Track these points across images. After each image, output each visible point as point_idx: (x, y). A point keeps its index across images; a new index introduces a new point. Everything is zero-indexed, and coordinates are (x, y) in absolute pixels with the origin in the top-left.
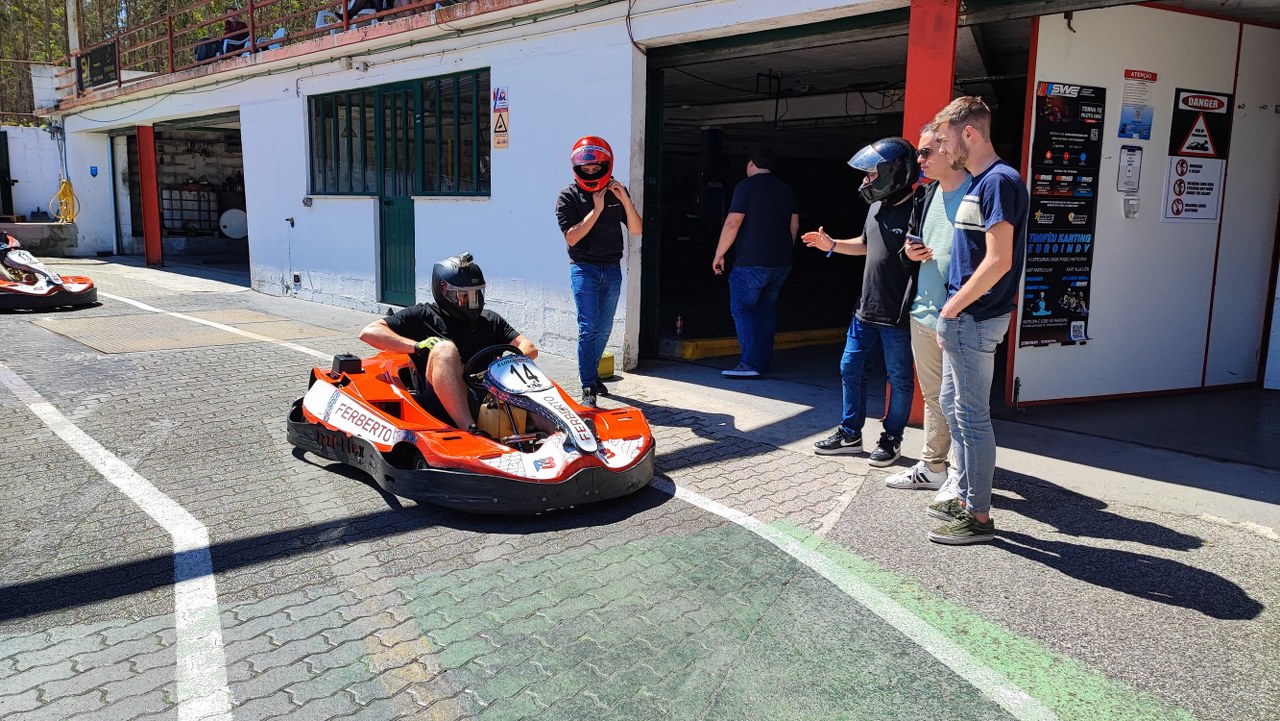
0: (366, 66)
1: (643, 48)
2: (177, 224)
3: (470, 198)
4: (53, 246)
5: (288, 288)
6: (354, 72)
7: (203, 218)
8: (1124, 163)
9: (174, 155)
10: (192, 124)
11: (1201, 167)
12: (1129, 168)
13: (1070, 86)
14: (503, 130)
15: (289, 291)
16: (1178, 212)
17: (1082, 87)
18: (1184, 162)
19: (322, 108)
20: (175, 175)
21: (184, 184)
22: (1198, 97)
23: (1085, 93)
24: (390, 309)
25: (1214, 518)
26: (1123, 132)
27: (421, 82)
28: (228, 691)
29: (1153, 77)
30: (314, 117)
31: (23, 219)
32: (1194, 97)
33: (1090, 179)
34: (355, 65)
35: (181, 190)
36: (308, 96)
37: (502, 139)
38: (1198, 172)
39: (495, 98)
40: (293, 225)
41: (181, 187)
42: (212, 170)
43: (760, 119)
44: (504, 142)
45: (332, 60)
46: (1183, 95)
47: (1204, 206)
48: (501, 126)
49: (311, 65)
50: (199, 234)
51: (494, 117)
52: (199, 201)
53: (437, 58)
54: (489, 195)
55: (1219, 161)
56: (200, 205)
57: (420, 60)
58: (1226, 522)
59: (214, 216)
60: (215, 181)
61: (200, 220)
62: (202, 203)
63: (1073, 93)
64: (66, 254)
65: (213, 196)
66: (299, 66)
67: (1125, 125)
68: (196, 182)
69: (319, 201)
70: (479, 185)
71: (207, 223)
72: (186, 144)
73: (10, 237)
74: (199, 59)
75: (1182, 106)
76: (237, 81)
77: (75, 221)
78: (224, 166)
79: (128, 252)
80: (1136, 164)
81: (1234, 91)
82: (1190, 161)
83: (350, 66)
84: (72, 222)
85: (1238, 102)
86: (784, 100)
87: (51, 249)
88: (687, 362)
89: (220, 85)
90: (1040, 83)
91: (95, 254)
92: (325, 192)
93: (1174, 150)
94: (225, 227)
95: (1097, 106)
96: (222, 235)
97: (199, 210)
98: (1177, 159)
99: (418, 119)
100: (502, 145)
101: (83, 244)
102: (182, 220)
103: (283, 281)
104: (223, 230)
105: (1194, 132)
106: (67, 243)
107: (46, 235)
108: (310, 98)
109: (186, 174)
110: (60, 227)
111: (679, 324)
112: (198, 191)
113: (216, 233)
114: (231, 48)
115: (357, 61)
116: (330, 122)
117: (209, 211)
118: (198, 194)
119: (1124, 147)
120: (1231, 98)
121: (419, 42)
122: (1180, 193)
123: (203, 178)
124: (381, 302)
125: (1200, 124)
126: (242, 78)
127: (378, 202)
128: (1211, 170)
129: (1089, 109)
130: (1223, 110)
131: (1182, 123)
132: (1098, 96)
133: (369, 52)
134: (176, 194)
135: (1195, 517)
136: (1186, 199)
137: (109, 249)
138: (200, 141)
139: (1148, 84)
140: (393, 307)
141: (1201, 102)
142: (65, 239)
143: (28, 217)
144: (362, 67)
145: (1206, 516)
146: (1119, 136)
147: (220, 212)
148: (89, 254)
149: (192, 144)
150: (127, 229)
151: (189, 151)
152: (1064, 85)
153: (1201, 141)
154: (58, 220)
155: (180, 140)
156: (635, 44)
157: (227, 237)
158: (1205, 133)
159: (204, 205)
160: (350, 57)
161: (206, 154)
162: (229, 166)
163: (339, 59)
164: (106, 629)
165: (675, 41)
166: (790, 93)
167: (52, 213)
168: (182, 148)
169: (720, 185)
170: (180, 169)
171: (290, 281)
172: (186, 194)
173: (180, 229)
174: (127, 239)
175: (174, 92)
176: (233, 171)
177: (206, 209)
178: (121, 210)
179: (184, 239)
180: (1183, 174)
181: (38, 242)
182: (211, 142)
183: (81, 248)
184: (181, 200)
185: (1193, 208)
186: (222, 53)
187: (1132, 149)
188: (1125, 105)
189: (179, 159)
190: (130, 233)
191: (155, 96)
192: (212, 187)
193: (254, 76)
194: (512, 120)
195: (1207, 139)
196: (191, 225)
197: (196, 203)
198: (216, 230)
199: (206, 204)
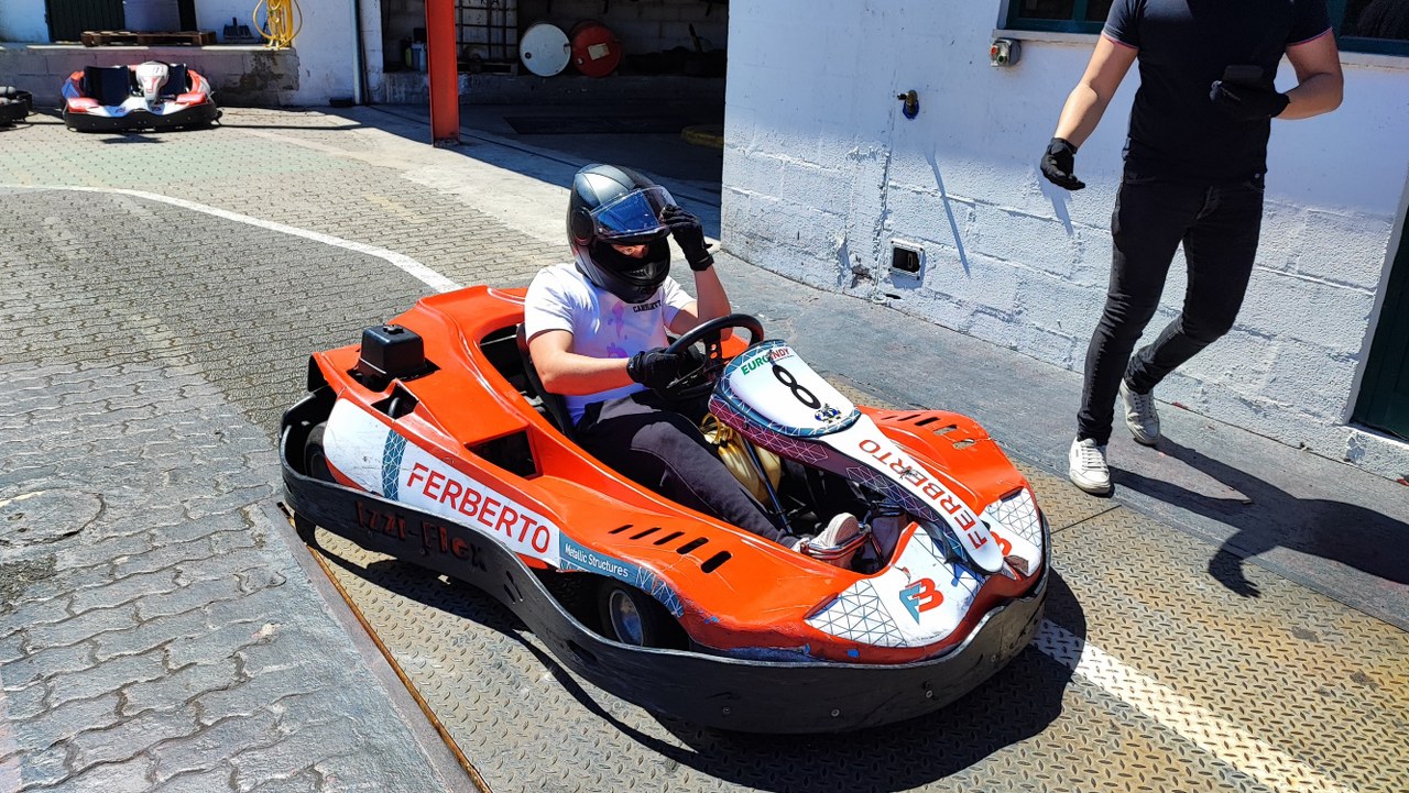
4: (261, 88)
5: (861, 274)
7: (493, 40)
15: (864, 286)
31: (211, 39)
40: (912, 110)
50: (487, 67)
52: (489, 9)
56: (490, 16)
59: (511, 36)
61: (489, 44)
62: (494, 13)
64: (283, 102)
71: (500, 49)
73: (193, 74)
77: (294, 44)
79: (376, 98)
84: (290, 46)
87: (258, 93)
91: (327, 102)
94: (528, 56)
96: (524, 70)
97: (489, 26)
101: (307, 88)
103: (842, 254)
104: (527, 62)
106: (283, 82)
107: (249, 70)
110: (271, 54)
113: (514, 67)
117: (504, 27)
124: (1354, 420)
137: (348, 94)
142: (280, 76)
143: (220, 34)
147: (520, 29)
148: (316, 102)
150: (376, 59)
154: (266, 42)
157: (528, 72)
159: (497, 17)
167: (257, 29)
171: (882, 265)
174: (376, 77)
177: (500, 24)
178: (367, 27)
181: (237, 79)
183: (304, 92)
190: (381, 65)
196: (475, 51)
197: (485, 12)
198: (512, 60)
199: (500, 13)
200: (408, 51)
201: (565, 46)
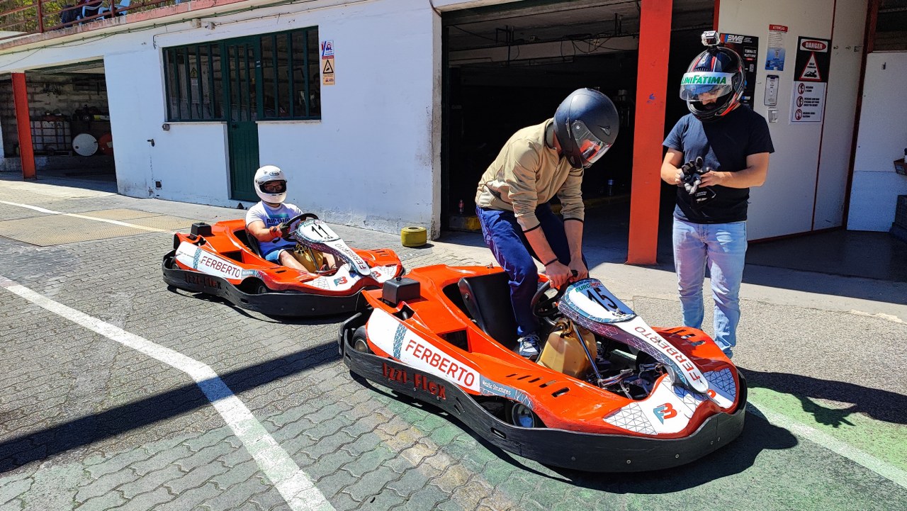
0: (214, 25)
1: (439, 12)
2: (39, 147)
3: (305, 121)
5: (151, 191)
6: (203, 30)
7: (59, 141)
8: (768, 87)
9: (33, 94)
10: (57, 71)
11: (812, 88)
12: (771, 90)
13: (738, 36)
14: (330, 71)
15: (152, 194)
16: (799, 118)
17: (745, 37)
18: (802, 85)
19: (174, 57)
20: (35, 110)
21: (43, 116)
22: (812, 42)
23: (748, 40)
24: (240, 204)
25: (859, 312)
26: (768, 66)
27: (260, 37)
28: (304, 473)
29: (786, 29)
30: (168, 64)
32: (809, 42)
33: (749, 98)
34: (203, 25)
35: (41, 121)
36: (163, 48)
37: (329, 78)
38: (810, 91)
39: (323, 49)
40: (153, 144)
41: (42, 118)
42: (63, 105)
43: (489, 60)
44: (331, 80)
45: (184, 21)
46: (803, 41)
47: (814, 113)
48: (328, 69)
49: (165, 24)
50: (56, 153)
51: (322, 63)
52: (56, 129)
53: (274, 20)
54: (320, 119)
55: (823, 83)
56: (56, 132)
57: (260, 20)
58: (867, 314)
59: (68, 140)
60: (66, 113)
61: (57, 143)
62: (59, 131)
63: (739, 40)
65: (66, 125)
66: (155, 26)
67: (769, 61)
68: (52, 114)
69: (175, 126)
70: (312, 111)
71: (63, 145)
72: (42, 86)
74: (64, 21)
75: (802, 48)
76: (100, 38)
78: (73, 101)
79: (2, 169)
80: (775, 87)
81: (832, 38)
82: (807, 84)
83: (199, 25)
85: (834, 45)
86: (516, 47)
88: (471, 232)
89: (86, 41)
90: (721, 34)
92: (180, 119)
93: (797, 77)
94: (77, 147)
95: (753, 49)
96: (75, 154)
97: (56, 135)
98: (799, 83)
99: (258, 64)
100: (329, 82)
102: (43, 144)
103: (146, 186)
104: (76, 150)
105: (808, 65)
108: (164, 49)
109: (43, 108)
111: (461, 205)
112: (55, 121)
114: (89, 13)
115: (205, 22)
116: (182, 68)
117: (64, 136)
118: (55, 123)
119: (768, 76)
120: (830, 42)
121: (258, 7)
122: (801, 105)
123: (57, 111)
124: (231, 199)
125: (812, 60)
126: (105, 35)
127: (226, 125)
128: (818, 89)
129: (748, 51)
130: (825, 50)
131: (802, 59)
132: (753, 43)
133: (216, 15)
134: (38, 124)
135: (847, 313)
136: (804, 109)
138: (53, 83)
139: (783, 33)
140: (242, 202)
141: (811, 45)
144: (210, 26)
145: (853, 311)
146: (766, 69)
147: (73, 137)
149: (48, 86)
151: (45, 91)
152: (735, 35)
153: (812, 70)
155: (38, 82)
156: (434, 9)
157: (79, 155)
158: (815, 65)
160: (199, 18)
161: (58, 92)
162: (76, 101)
163: (191, 20)
164: (185, 441)
165: (463, 7)
166: (522, 42)
168: (39, 89)
169: (459, 107)
170: (37, 105)
171: (152, 186)
172: (46, 124)
173: (43, 150)
175: (45, 47)
176: (80, 105)
177: (62, 134)
179: (45, 158)
180: (802, 92)
182: (62, 84)
184: (42, 128)
185: (807, 115)
186: (82, 17)
187: (773, 77)
188: (769, 48)
189: (37, 97)
190: (3, 155)
191: (28, 50)
192: (64, 118)
193: (116, 33)
194: (337, 64)
195: (816, 69)
196: (50, 147)
197: (54, 130)
198: (70, 150)
199: (61, 130)
200: (17, 149)
201: (95, 142)
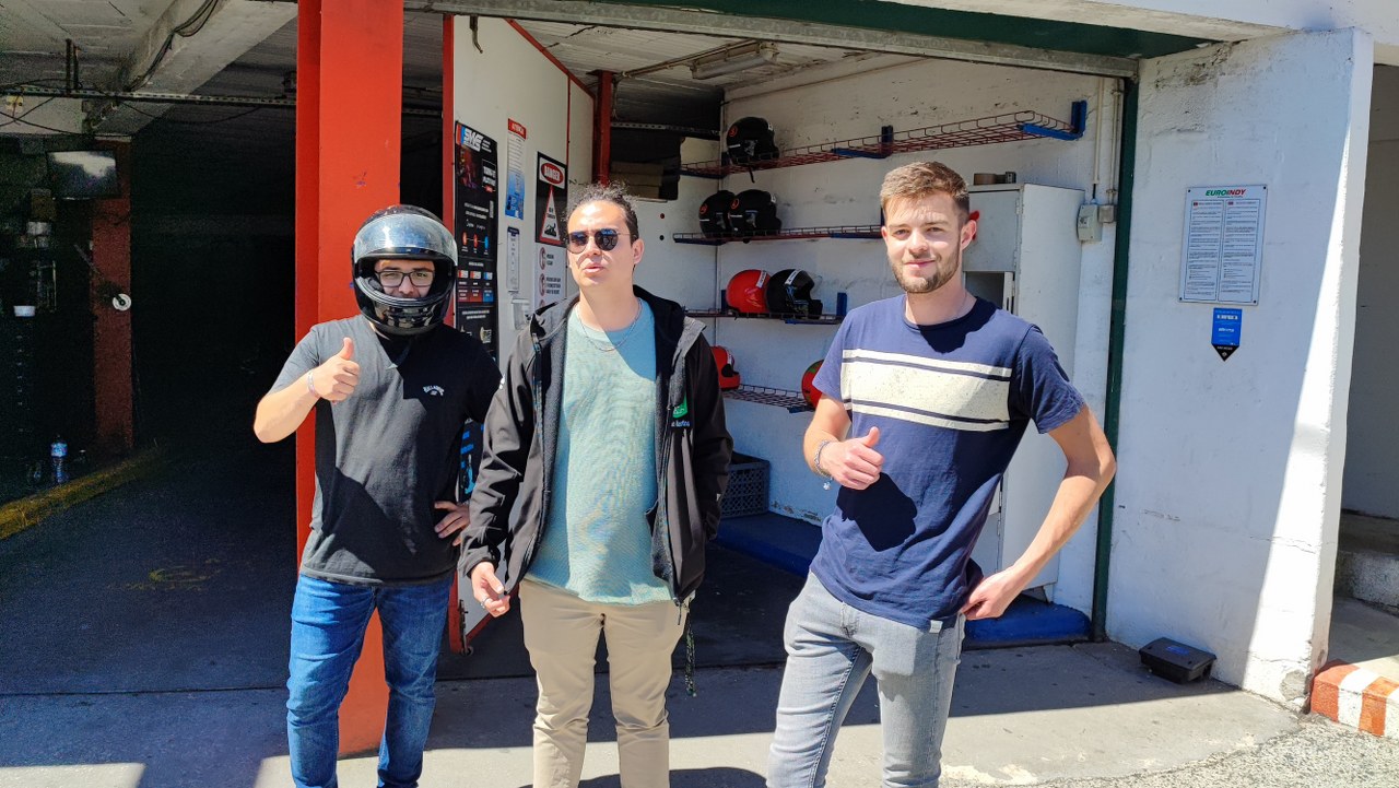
8: (509, 252)
11: (553, 257)
12: (512, 258)
13: (476, 133)
17: (486, 138)
18: (543, 251)
22: (550, 166)
23: (488, 147)
26: (509, 208)
29: (525, 133)
32: (547, 165)
33: (491, 276)
38: (552, 263)
46: (541, 161)
63: (478, 145)
75: (542, 178)
80: (516, 253)
81: (568, 161)
85: (569, 175)
90: (457, 122)
93: (538, 239)
95: (492, 168)
98: (541, 245)
105: (548, 211)
119: (509, 228)
120: (566, 168)
125: (551, 201)
128: (558, 259)
129: (489, 171)
130: (563, 185)
131: (541, 199)
132: (492, 153)
139: (522, 141)
141: (549, 172)
146: (507, 213)
152: (473, 131)
153: (552, 223)
158: (554, 213)
180: (543, 266)
187: (513, 232)
188: (509, 169)
195: (555, 221)
